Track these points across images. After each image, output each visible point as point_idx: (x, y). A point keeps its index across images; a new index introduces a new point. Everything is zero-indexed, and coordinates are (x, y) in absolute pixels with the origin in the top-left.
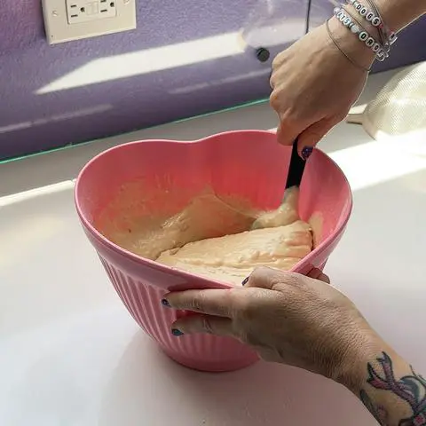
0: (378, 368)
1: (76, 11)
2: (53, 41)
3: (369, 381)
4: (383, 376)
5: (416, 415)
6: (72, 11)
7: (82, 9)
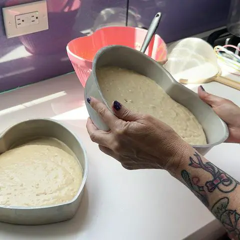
0: (195, 159)
1: (20, 21)
2: (9, 37)
3: (190, 165)
4: (197, 162)
5: (215, 179)
6: (18, 22)
7: (23, 21)
